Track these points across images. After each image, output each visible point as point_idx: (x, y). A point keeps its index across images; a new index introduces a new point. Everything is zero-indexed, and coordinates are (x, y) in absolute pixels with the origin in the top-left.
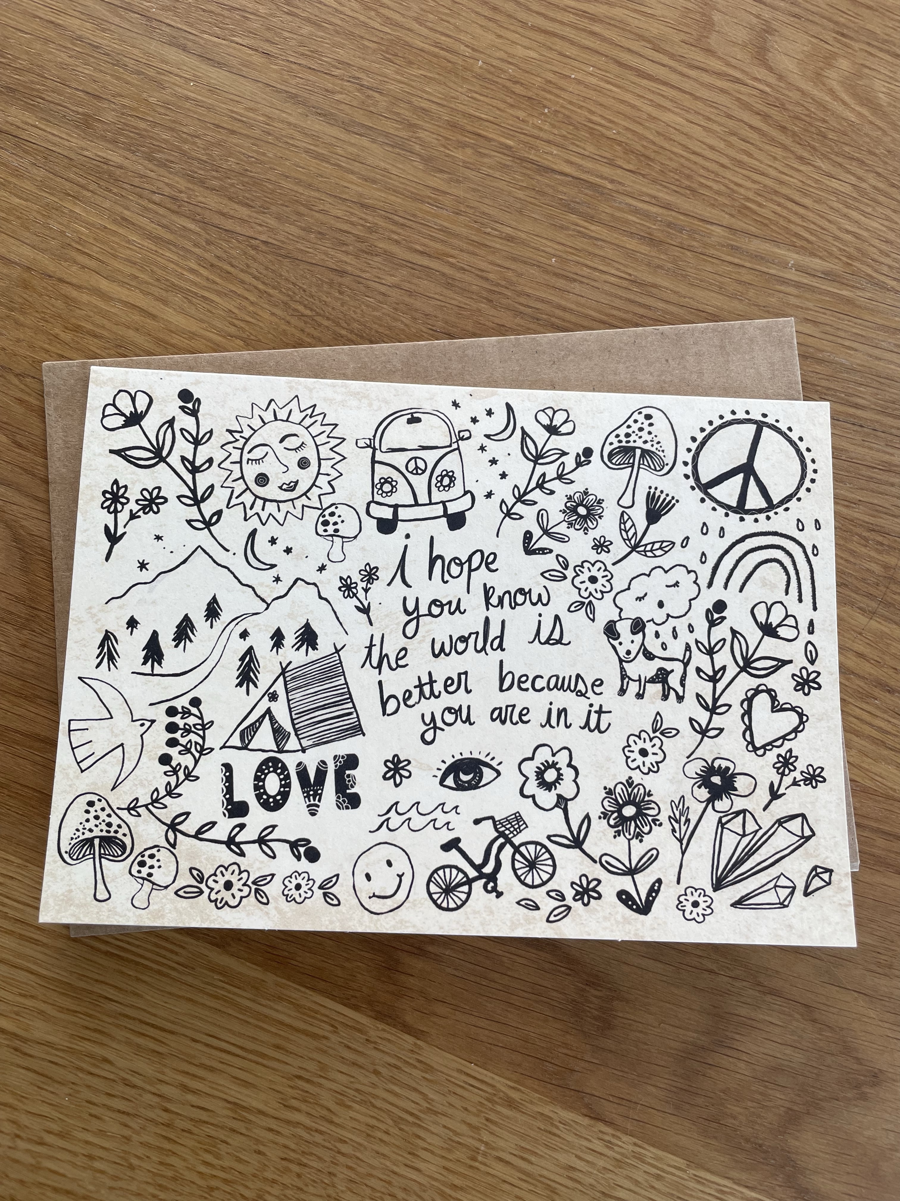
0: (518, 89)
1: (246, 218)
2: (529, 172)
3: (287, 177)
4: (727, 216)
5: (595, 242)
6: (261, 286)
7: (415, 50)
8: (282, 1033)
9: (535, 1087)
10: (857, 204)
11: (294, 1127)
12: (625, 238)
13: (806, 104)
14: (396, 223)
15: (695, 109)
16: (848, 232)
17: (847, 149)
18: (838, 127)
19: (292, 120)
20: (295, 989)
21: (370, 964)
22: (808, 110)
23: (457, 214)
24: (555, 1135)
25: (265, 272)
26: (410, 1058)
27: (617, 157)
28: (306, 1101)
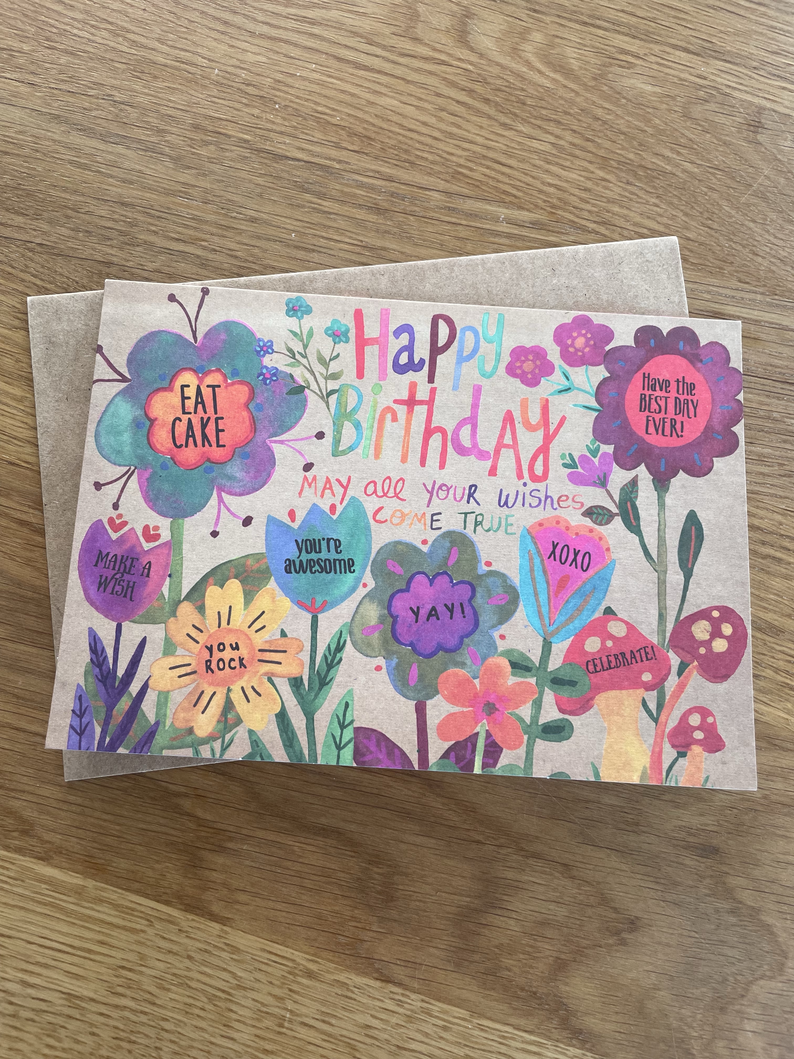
0: (250, 90)
1: (22, 225)
2: (266, 161)
3: (55, 186)
4: (442, 182)
5: (329, 216)
6: (39, 282)
7: (159, 66)
8: (104, 930)
9: (331, 958)
10: (556, 160)
11: (122, 1010)
12: (354, 210)
13: (505, 77)
14: (152, 216)
15: (408, 92)
16: (550, 185)
17: (544, 112)
18: (535, 93)
19: (56, 137)
20: (113, 891)
21: (177, 863)
22: (508, 81)
23: (206, 203)
24: (351, 998)
25: (41, 270)
26: (218, 943)
27: (341, 139)
28: (130, 987)
